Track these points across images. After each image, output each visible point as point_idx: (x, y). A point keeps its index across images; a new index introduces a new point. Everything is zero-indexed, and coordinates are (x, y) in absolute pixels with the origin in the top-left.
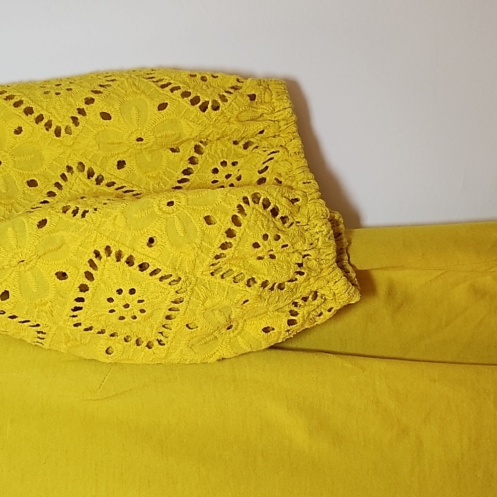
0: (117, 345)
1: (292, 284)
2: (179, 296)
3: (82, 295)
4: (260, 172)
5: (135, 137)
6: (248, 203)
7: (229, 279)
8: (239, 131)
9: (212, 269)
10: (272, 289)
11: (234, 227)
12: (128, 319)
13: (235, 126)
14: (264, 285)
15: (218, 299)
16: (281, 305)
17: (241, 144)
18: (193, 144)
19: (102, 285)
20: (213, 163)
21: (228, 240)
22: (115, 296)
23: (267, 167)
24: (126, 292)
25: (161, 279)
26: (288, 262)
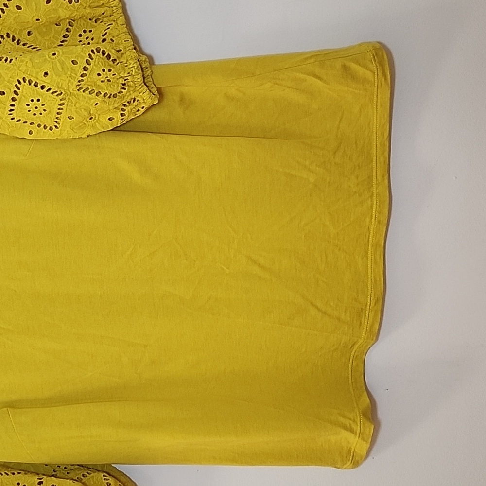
0: (34, 128)
1: (120, 95)
2: (62, 102)
3: (13, 103)
4: (103, 36)
5: (35, 19)
6: (94, 53)
7: (87, 92)
8: (90, 13)
9: (78, 87)
10: (109, 97)
11: (87, 66)
12: (38, 114)
13: (88, 10)
14: (105, 95)
15: (82, 103)
16: (116, 106)
17: (94, 20)
18: (67, 21)
19: (23, 98)
20: (79, 31)
21: (85, 72)
22: (30, 103)
23: (106, 33)
24: (35, 101)
25: (52, 93)
26: (117, 83)
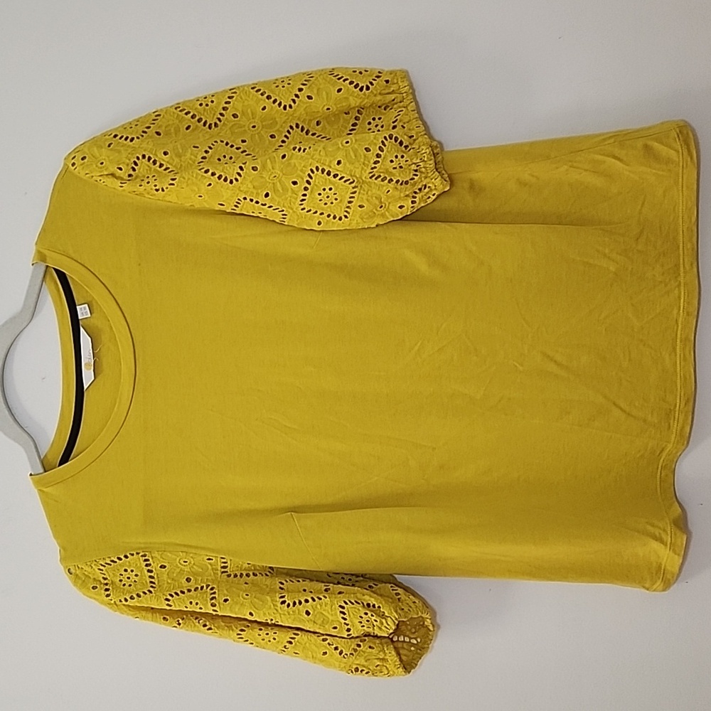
0: (324, 218)
1: (412, 181)
2: (355, 190)
3: (305, 192)
4: (394, 122)
5: (326, 108)
6: (386, 140)
7: (380, 179)
8: (381, 100)
9: (371, 175)
10: (401, 184)
11: (380, 153)
12: (329, 204)
13: (379, 98)
14: (397, 181)
15: (374, 191)
16: (407, 193)
17: (383, 107)
18: (357, 109)
19: (315, 187)
20: (368, 119)
21: (378, 159)
22: (322, 192)
23: (397, 120)
24: (327, 190)
25: (345, 181)
26: (410, 169)
